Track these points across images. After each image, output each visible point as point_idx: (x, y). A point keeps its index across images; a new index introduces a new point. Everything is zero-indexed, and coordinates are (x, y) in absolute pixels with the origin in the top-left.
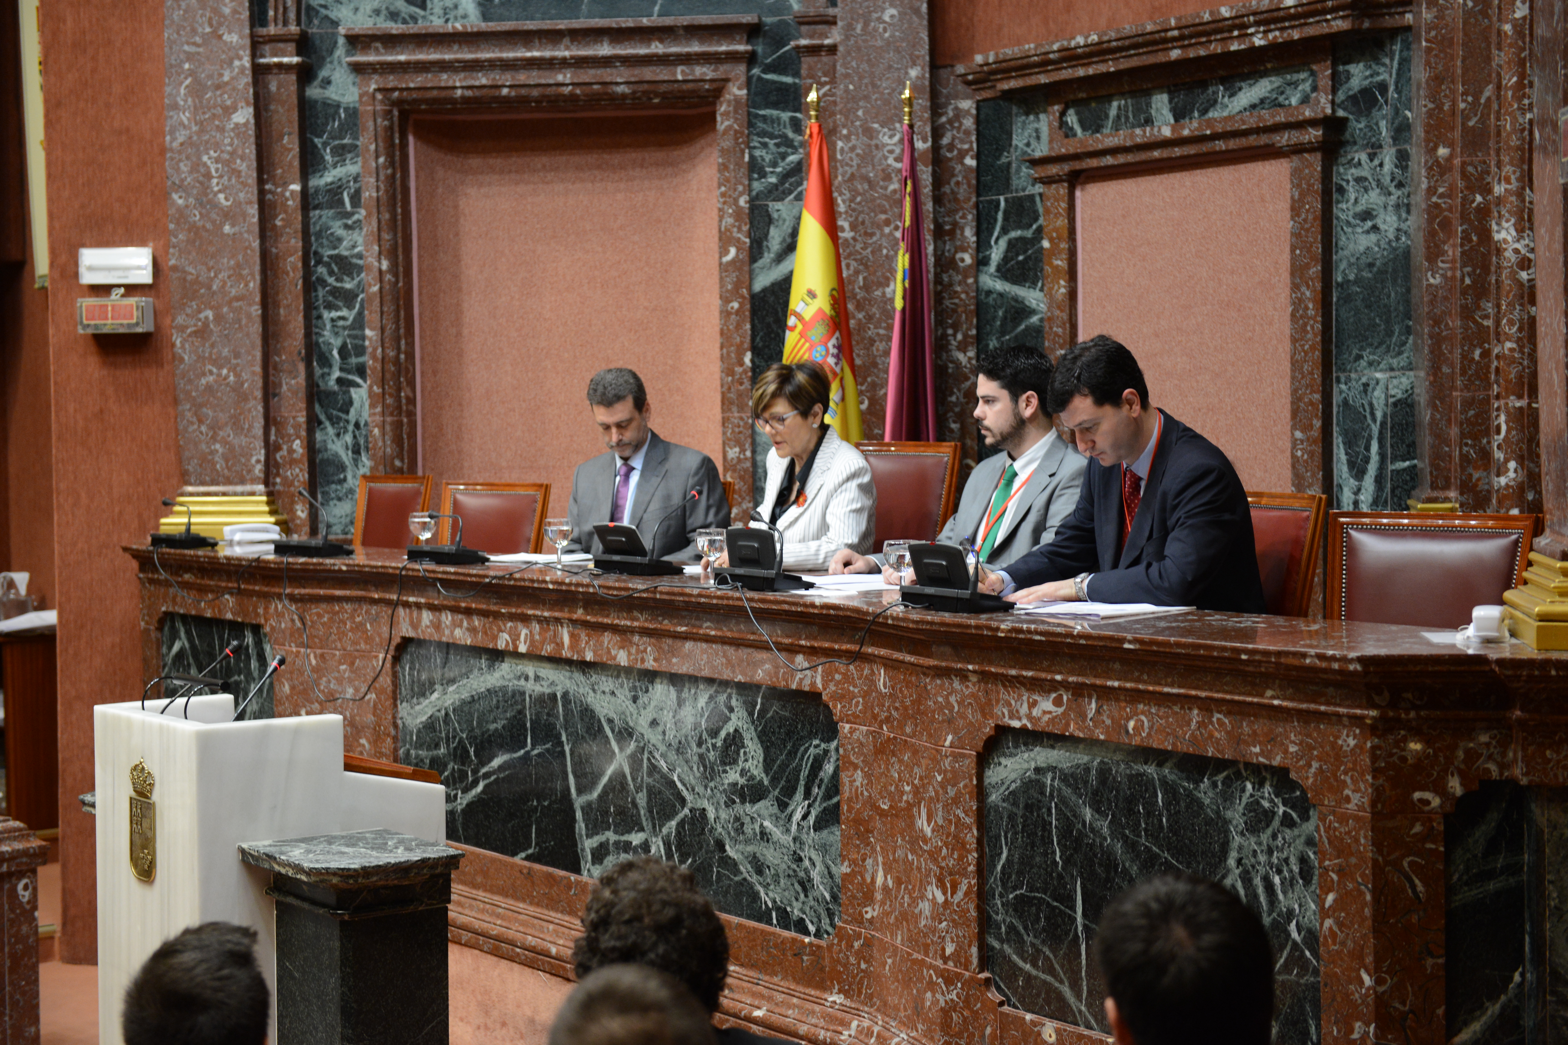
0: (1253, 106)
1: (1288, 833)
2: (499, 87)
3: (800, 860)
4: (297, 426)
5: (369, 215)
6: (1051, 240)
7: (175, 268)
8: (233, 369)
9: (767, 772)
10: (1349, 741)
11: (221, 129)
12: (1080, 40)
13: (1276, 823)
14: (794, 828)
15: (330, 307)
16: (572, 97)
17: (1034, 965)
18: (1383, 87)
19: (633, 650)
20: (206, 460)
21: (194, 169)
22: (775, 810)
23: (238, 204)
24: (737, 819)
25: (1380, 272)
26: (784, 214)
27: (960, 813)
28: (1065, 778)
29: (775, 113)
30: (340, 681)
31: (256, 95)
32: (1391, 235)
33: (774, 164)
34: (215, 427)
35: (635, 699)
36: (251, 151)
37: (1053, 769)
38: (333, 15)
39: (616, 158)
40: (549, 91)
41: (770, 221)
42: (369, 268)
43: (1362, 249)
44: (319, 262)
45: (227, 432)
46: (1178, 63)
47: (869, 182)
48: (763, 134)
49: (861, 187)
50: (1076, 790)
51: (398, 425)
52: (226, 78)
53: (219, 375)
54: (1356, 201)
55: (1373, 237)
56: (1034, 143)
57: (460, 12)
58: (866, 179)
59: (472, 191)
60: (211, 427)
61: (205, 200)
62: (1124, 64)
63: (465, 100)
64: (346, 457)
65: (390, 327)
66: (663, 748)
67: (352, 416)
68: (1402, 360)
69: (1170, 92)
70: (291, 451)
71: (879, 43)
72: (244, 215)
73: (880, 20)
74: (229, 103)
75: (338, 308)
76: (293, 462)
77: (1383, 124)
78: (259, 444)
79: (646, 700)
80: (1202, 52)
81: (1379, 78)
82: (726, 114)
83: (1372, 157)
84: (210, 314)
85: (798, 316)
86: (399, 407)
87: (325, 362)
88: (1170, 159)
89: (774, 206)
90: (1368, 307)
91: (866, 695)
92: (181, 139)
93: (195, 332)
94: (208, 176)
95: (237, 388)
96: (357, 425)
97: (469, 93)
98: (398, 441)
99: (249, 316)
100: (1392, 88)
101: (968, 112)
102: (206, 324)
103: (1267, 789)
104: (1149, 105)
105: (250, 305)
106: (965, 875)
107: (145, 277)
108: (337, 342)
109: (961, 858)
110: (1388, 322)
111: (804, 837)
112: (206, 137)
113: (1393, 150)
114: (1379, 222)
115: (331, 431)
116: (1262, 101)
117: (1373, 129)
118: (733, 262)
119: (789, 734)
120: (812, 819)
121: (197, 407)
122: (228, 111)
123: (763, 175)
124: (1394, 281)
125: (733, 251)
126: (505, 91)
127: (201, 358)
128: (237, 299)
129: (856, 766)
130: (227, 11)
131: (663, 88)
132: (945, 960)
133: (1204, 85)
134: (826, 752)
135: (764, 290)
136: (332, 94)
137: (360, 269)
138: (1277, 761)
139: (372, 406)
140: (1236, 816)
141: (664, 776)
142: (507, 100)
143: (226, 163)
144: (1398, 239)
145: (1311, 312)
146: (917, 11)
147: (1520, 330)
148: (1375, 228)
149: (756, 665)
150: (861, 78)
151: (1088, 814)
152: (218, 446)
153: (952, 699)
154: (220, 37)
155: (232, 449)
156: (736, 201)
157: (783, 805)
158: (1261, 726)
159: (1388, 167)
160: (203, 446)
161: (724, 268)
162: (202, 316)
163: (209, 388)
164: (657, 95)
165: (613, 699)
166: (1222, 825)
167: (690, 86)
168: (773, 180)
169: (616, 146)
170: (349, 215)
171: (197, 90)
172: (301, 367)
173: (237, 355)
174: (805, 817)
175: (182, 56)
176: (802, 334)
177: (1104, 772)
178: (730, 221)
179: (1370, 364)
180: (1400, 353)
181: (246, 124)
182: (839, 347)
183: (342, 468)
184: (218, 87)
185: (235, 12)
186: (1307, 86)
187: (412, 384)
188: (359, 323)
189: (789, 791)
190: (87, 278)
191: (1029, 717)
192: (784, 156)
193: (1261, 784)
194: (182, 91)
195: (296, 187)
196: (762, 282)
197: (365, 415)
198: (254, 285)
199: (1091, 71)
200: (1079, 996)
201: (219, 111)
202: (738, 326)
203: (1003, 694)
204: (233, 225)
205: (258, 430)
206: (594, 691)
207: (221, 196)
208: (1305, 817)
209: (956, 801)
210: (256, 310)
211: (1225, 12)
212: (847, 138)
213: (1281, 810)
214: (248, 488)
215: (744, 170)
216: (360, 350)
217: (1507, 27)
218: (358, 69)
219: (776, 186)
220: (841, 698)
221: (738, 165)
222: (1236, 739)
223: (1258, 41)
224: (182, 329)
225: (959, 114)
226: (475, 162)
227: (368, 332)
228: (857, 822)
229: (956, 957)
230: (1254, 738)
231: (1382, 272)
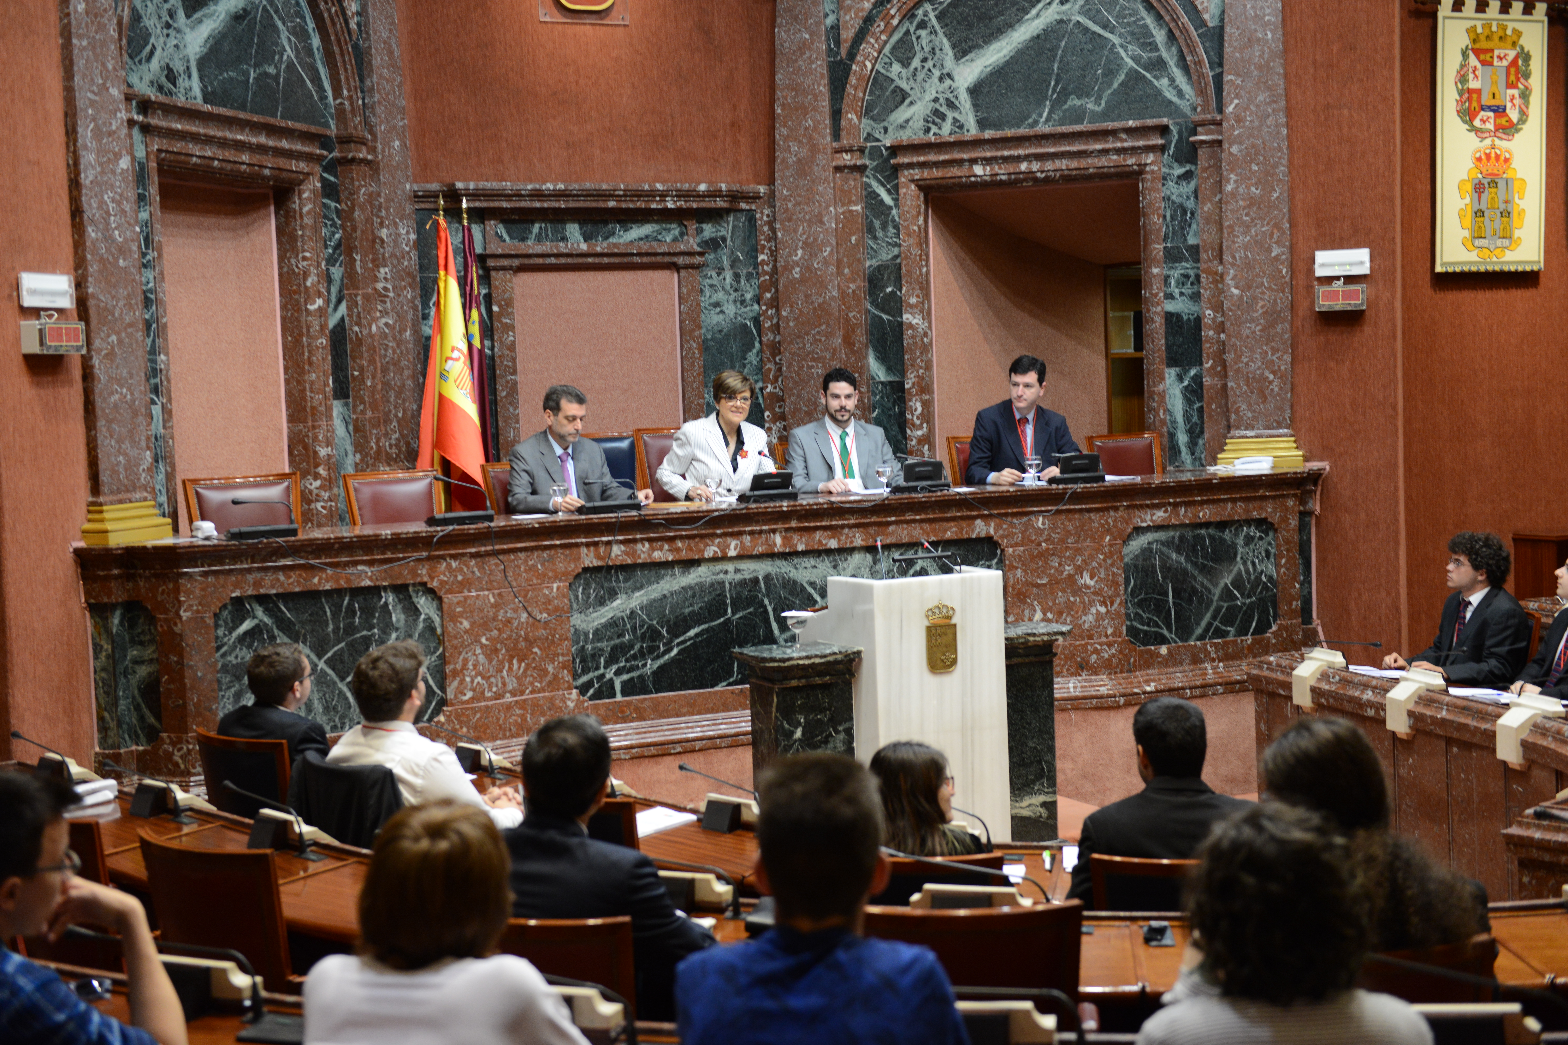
0: (641, 239)
1: (1261, 543)
5: (159, 256)
6: (500, 306)
8: (129, 389)
11: (113, 172)
12: (550, 186)
17: (1149, 626)
18: (723, 239)
19: (844, 538)
21: (100, 207)
23: (126, 240)
26: (336, 276)
27: (1115, 570)
28: (1163, 544)
29: (329, 202)
32: (732, 316)
33: (331, 240)
34: (120, 441)
36: (131, 194)
37: (1157, 541)
40: (235, 167)
41: (331, 281)
43: (715, 322)
45: (126, 446)
46: (613, 209)
48: (325, 216)
50: (1168, 547)
52: (114, 128)
53: (121, 394)
54: (710, 297)
55: (721, 316)
57: (193, 94)
60: (117, 442)
61: (107, 235)
62: (572, 205)
67: (153, 430)
69: (580, 223)
71: (395, 163)
72: (130, 251)
73: (393, 147)
74: (117, 149)
77: (724, 258)
79: (845, 565)
80: (631, 206)
81: (722, 234)
83: (719, 274)
84: (114, 338)
85: (460, 351)
88: (600, 264)
89: (333, 270)
90: (720, 353)
91: (1023, 532)
92: (91, 178)
93: (107, 355)
94: (108, 213)
95: (132, 405)
96: (156, 438)
99: (137, 341)
100: (729, 240)
102: (112, 348)
103: (1253, 528)
104: (564, 229)
105: (137, 331)
106: (1118, 595)
107: (70, 303)
110: (732, 361)
112: (105, 179)
113: (731, 272)
114: (724, 308)
116: (647, 237)
117: (719, 260)
118: (319, 309)
121: (109, 423)
122: (118, 157)
123: (327, 247)
124: (735, 340)
125: (322, 301)
127: (110, 379)
128: (130, 325)
129: (1016, 568)
132: (1107, 636)
133: (606, 222)
137: (152, 302)
138: (1263, 516)
139: (166, 420)
140: (1240, 541)
143: (118, 203)
144: (736, 318)
145: (697, 355)
146: (406, 145)
148: (722, 312)
149: (945, 531)
150: (390, 186)
151: (1174, 556)
152: (121, 458)
153: (1110, 520)
154: (108, 89)
155: (129, 461)
158: (1257, 504)
159: (728, 280)
160: (113, 459)
161: (310, 314)
162: (110, 340)
163: (115, 405)
165: (815, 570)
166: (1234, 546)
167: (295, 176)
168: (331, 251)
169: (206, 212)
173: (131, 376)
175: (87, 102)
177: (1182, 538)
181: (127, 170)
184: (110, 134)
186: (677, 232)
188: (154, 349)
190: (26, 301)
191: (1151, 520)
192: (334, 235)
194: (89, 134)
196: (331, 325)
197: (161, 428)
198: (138, 314)
199: (546, 205)
200: (1171, 632)
201: (111, 156)
202: (327, 357)
203: (1137, 513)
204: (124, 260)
205: (144, 443)
206: (796, 568)
207: (117, 232)
208: (1267, 535)
209: (1112, 565)
210: (140, 336)
211: (659, 186)
212: (388, 227)
213: (1258, 534)
215: (321, 242)
216: (156, 373)
218: (149, 130)
219: (332, 256)
220: (1006, 537)
221: (319, 238)
222: (1247, 511)
223: (670, 205)
224: (99, 351)
227: (162, 357)
228: (1019, 594)
229: (1114, 634)
230: (1254, 509)
231: (727, 336)
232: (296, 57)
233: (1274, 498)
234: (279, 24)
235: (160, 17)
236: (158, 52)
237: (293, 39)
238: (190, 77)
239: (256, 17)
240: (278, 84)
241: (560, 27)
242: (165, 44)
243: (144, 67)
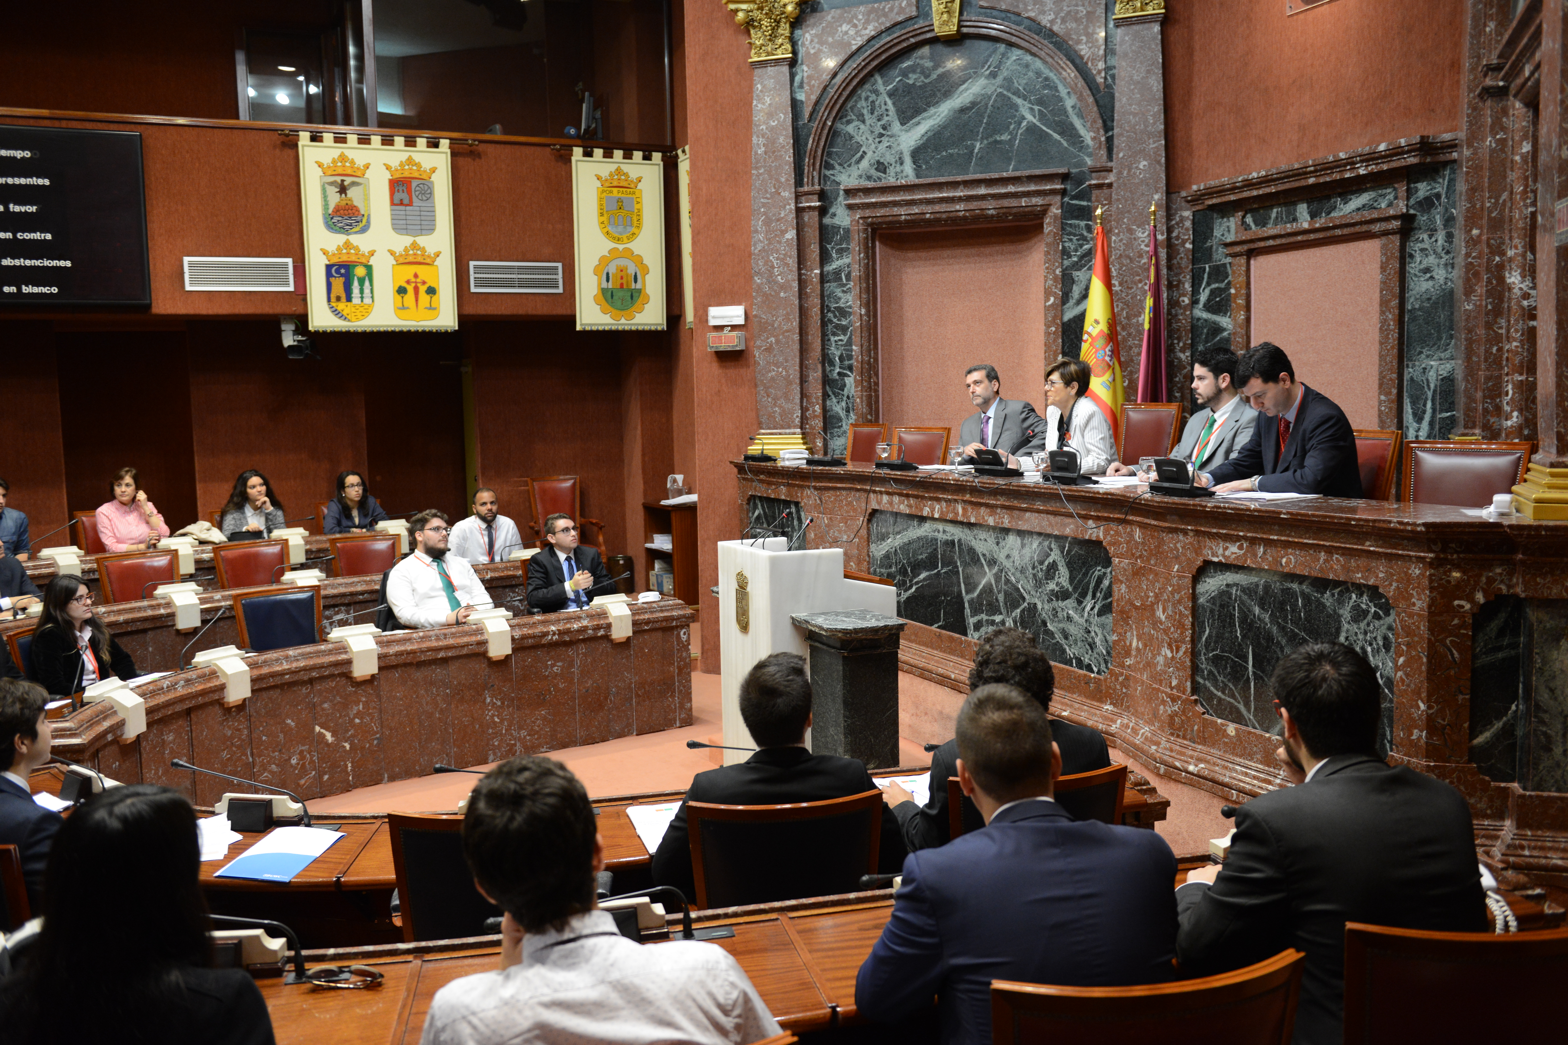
0: (1358, 209)
1: (1377, 623)
2: (924, 214)
3: (1089, 632)
4: (817, 398)
5: (855, 285)
6: (1236, 289)
7: (756, 316)
8: (785, 368)
9: (1071, 584)
10: (1416, 571)
11: (779, 242)
12: (1255, 175)
13: (1370, 617)
14: (1086, 614)
15: (834, 334)
16: (965, 218)
17: (1223, 693)
18: (1438, 196)
19: (997, 517)
20: (771, 416)
21: (766, 264)
22: (1075, 605)
23: (787, 281)
24: (1054, 609)
25: (1434, 303)
26: (1081, 278)
27: (1182, 608)
28: (1244, 590)
29: (1077, 222)
30: (840, 531)
31: (798, 223)
32: (1442, 281)
33: (1076, 251)
34: (775, 399)
35: (998, 544)
36: (795, 253)
37: (1237, 585)
38: (837, 179)
39: (988, 250)
40: (952, 215)
41: (1073, 282)
42: (855, 313)
43: (1423, 290)
44: (829, 311)
45: (782, 401)
46: (1313, 185)
47: (1131, 259)
48: (1070, 234)
49: (1126, 261)
50: (1250, 596)
51: (870, 397)
52: (782, 215)
53: (778, 371)
54: (1421, 262)
55: (1431, 283)
56: (1226, 234)
57: (905, 174)
58: (1128, 257)
59: (909, 270)
60: (773, 399)
61: (771, 280)
62: (1281, 187)
63: (906, 221)
64: (842, 414)
65: (866, 344)
66: (1013, 570)
67: (846, 392)
68: (1447, 354)
69: (1308, 203)
70: (814, 411)
71: (1137, 181)
72: (791, 287)
73: (1137, 168)
74: (783, 228)
75: (838, 335)
76: (815, 417)
77: (1437, 217)
78: (798, 407)
79: (1004, 544)
80: (1328, 179)
81: (1436, 191)
82: (1049, 224)
83: (1430, 237)
84: (773, 339)
85: (1089, 334)
86: (870, 387)
87: (832, 364)
88: (1308, 241)
89: (1075, 274)
90: (1427, 323)
91: (1128, 543)
92: (759, 248)
93: (766, 349)
94: (773, 267)
95: (787, 378)
96: (848, 397)
97: (908, 218)
98: (869, 405)
99: (793, 340)
100: (1443, 196)
101: (1188, 218)
102: (771, 345)
103: (1365, 598)
104: (1295, 210)
105: (794, 334)
106: (1184, 642)
107: (741, 321)
108: (838, 353)
109: (1182, 633)
110: (1439, 332)
111: (1092, 620)
112: (772, 247)
113: (1444, 232)
114: (1434, 274)
115: (834, 400)
116: (1364, 206)
117: (1432, 220)
118: (1052, 305)
119: (1083, 563)
120: (1096, 610)
121: (766, 388)
122: (784, 232)
123: (1070, 256)
124: (1443, 308)
125: (1052, 299)
126: (928, 216)
127: (768, 363)
128: (787, 331)
129: (1122, 582)
130: (783, 180)
131: (1014, 210)
132: (1172, 688)
133: (1328, 198)
134: (1105, 574)
135: (1070, 320)
136: (836, 221)
137: (850, 314)
138: (1371, 582)
139: (856, 387)
140: (1346, 613)
141: (1013, 585)
142: (929, 220)
143: (782, 260)
144: (1446, 284)
145: (1392, 327)
146: (1159, 162)
147: (1522, 335)
148: (1432, 278)
149: (1065, 526)
150: (1126, 201)
151: (1257, 610)
152: (777, 409)
153: (1179, 545)
154: (780, 194)
155: (784, 411)
156: (1054, 271)
157: (1080, 602)
158: (1362, 562)
159: (1440, 242)
160: (770, 409)
161: (1047, 309)
162: (769, 341)
163: (772, 378)
164: (1011, 214)
165: (986, 543)
166: (1338, 618)
167: (1029, 209)
168: (1075, 259)
169: (988, 244)
170: (844, 285)
171: (767, 223)
172: (820, 366)
173: (787, 361)
174: (1092, 609)
175: (760, 205)
176: (1091, 344)
177: (1267, 587)
178: (1051, 282)
179: (1428, 356)
180: (1446, 350)
181: (792, 239)
182: (1112, 351)
183: (840, 420)
184: (778, 220)
185: (787, 180)
186: (1391, 197)
187: (877, 375)
188: (850, 343)
189: (1084, 595)
190: (712, 322)
191: (1224, 556)
192: (1081, 246)
193: (1361, 595)
194: (760, 223)
195: (817, 271)
196: (1068, 316)
197: (853, 391)
198: (796, 324)
199: (1261, 192)
200: (1249, 711)
201: (779, 233)
202: (1055, 340)
203: (1208, 543)
204: (785, 293)
205: (798, 401)
206: (975, 539)
207: (779, 278)
208: (1387, 614)
209: (1179, 602)
210: (796, 337)
211: (1342, 155)
212: (1118, 235)
213: (1373, 610)
214: (792, 431)
215: (1059, 254)
216: (850, 357)
217: (1517, 158)
218: (850, 207)
219: (1077, 263)
220: (1114, 544)
221: (1056, 251)
222: (1347, 569)
223: (1362, 172)
224: (759, 347)
225: (1182, 220)
226: (911, 255)
227: (854, 347)
228: (1122, 612)
229: (1178, 687)
230: (1358, 569)
231: (1436, 303)
232: (1040, 120)
233: (1389, 557)
234: (1019, 101)
235: (872, 132)
236: (870, 154)
237: (1036, 108)
238: (902, 164)
239: (987, 104)
240: (1012, 146)
241: (1301, 16)
242: (876, 148)
243: (854, 168)
